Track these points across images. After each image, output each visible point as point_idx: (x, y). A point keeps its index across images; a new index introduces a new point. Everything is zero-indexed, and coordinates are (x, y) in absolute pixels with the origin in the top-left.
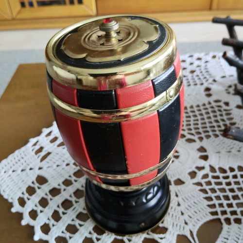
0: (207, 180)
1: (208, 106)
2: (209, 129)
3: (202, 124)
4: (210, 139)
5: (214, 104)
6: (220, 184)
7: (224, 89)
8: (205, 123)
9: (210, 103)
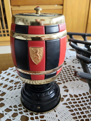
0: (69, 101)
1: (65, 68)
2: (67, 78)
3: (64, 76)
4: (68, 82)
5: (68, 67)
6: (76, 103)
7: (71, 61)
8: (65, 75)
9: (66, 67)
